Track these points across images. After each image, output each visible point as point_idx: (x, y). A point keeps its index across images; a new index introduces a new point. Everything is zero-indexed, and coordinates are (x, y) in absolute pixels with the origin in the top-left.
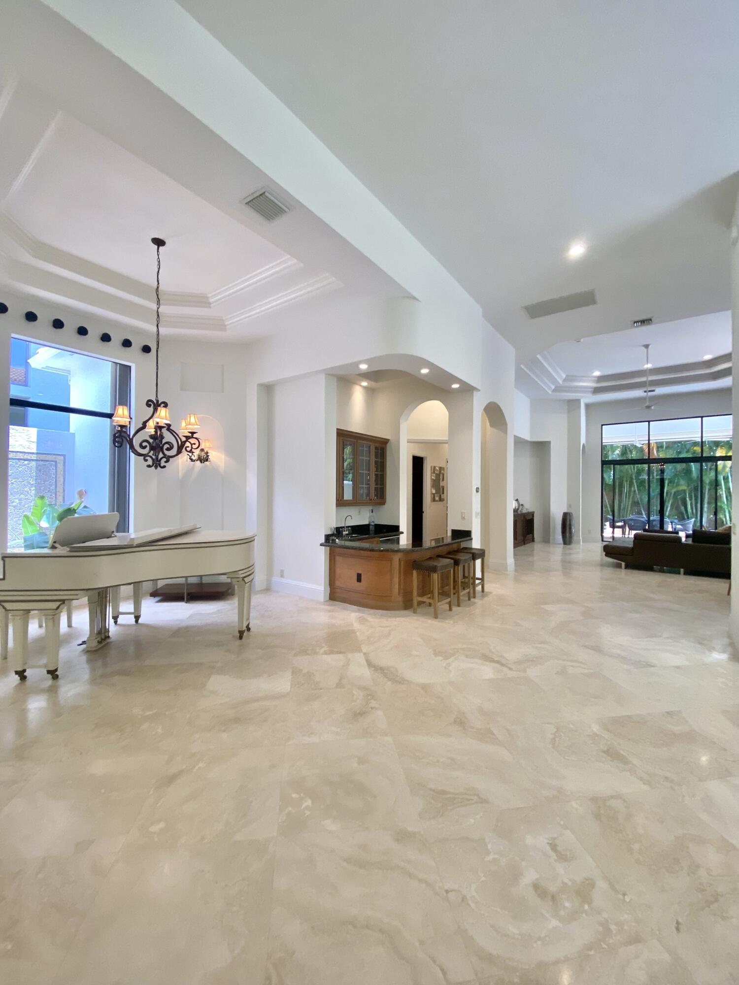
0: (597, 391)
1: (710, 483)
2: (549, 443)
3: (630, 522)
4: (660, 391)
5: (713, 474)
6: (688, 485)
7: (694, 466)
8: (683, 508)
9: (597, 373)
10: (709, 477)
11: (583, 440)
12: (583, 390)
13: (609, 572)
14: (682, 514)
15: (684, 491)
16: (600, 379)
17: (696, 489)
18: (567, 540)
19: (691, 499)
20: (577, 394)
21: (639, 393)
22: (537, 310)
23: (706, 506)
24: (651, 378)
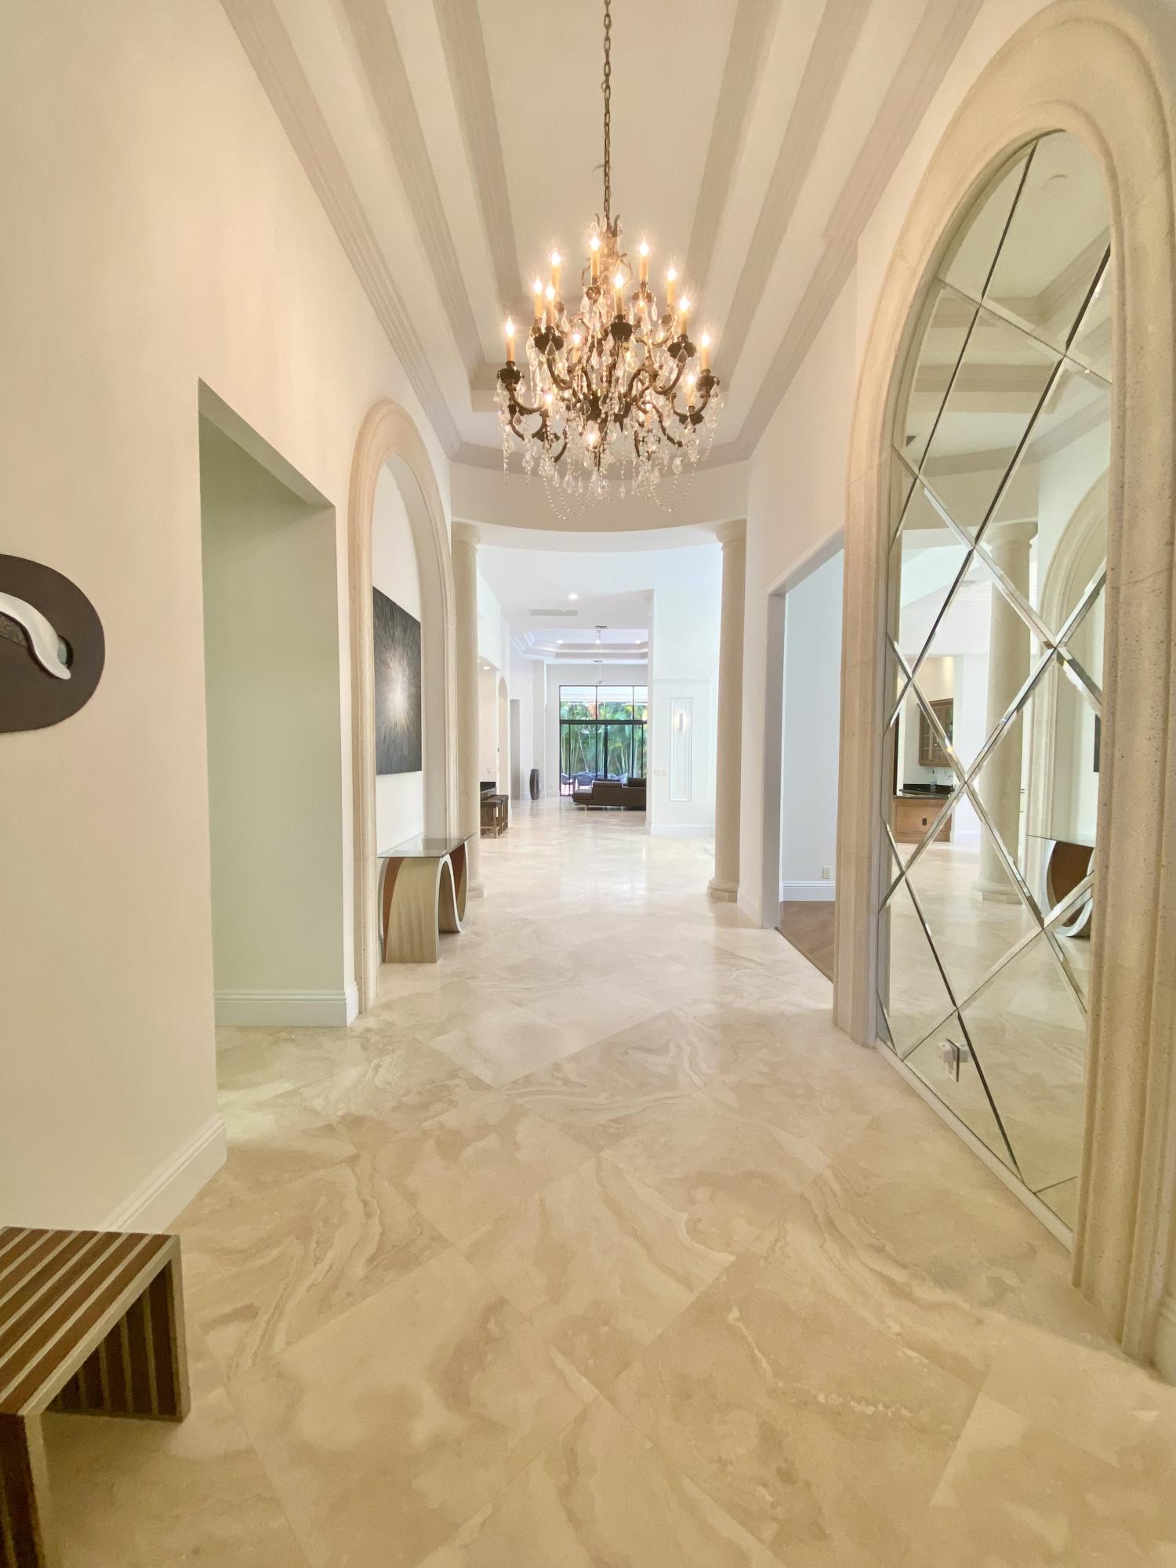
0: (558, 655)
1: (639, 741)
2: (518, 701)
3: (580, 778)
4: (606, 661)
5: (640, 733)
6: (623, 743)
7: (627, 727)
8: (618, 764)
9: (560, 642)
10: (638, 735)
11: (546, 701)
12: (547, 654)
13: (576, 813)
14: (618, 769)
15: (620, 747)
16: (562, 646)
17: (628, 745)
18: (535, 795)
19: (624, 756)
20: (540, 657)
21: (589, 661)
22: (535, 613)
23: (635, 761)
24: (602, 651)
